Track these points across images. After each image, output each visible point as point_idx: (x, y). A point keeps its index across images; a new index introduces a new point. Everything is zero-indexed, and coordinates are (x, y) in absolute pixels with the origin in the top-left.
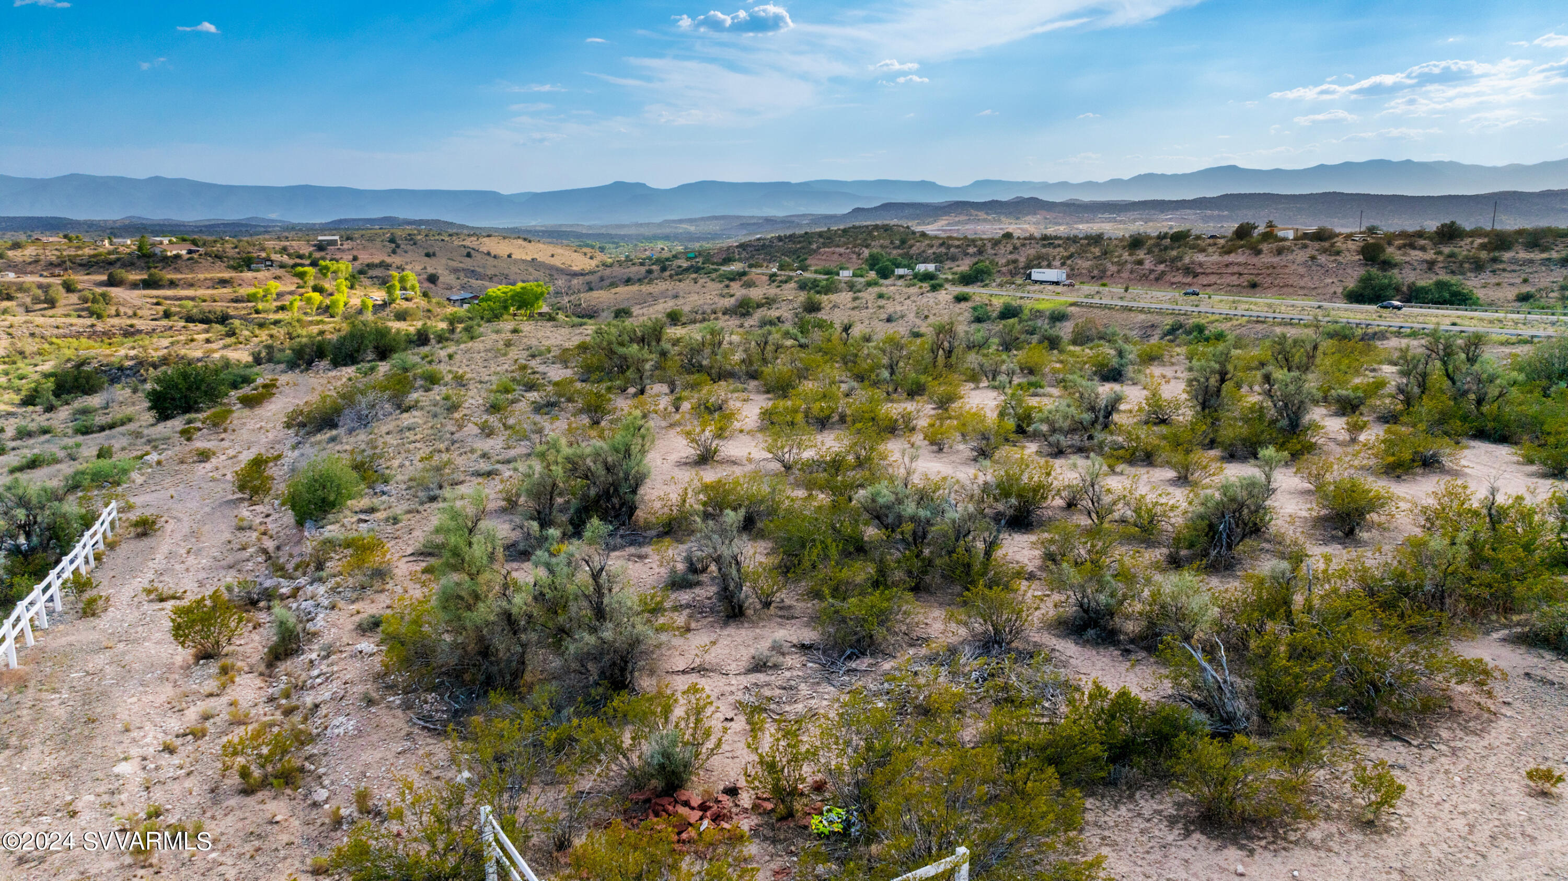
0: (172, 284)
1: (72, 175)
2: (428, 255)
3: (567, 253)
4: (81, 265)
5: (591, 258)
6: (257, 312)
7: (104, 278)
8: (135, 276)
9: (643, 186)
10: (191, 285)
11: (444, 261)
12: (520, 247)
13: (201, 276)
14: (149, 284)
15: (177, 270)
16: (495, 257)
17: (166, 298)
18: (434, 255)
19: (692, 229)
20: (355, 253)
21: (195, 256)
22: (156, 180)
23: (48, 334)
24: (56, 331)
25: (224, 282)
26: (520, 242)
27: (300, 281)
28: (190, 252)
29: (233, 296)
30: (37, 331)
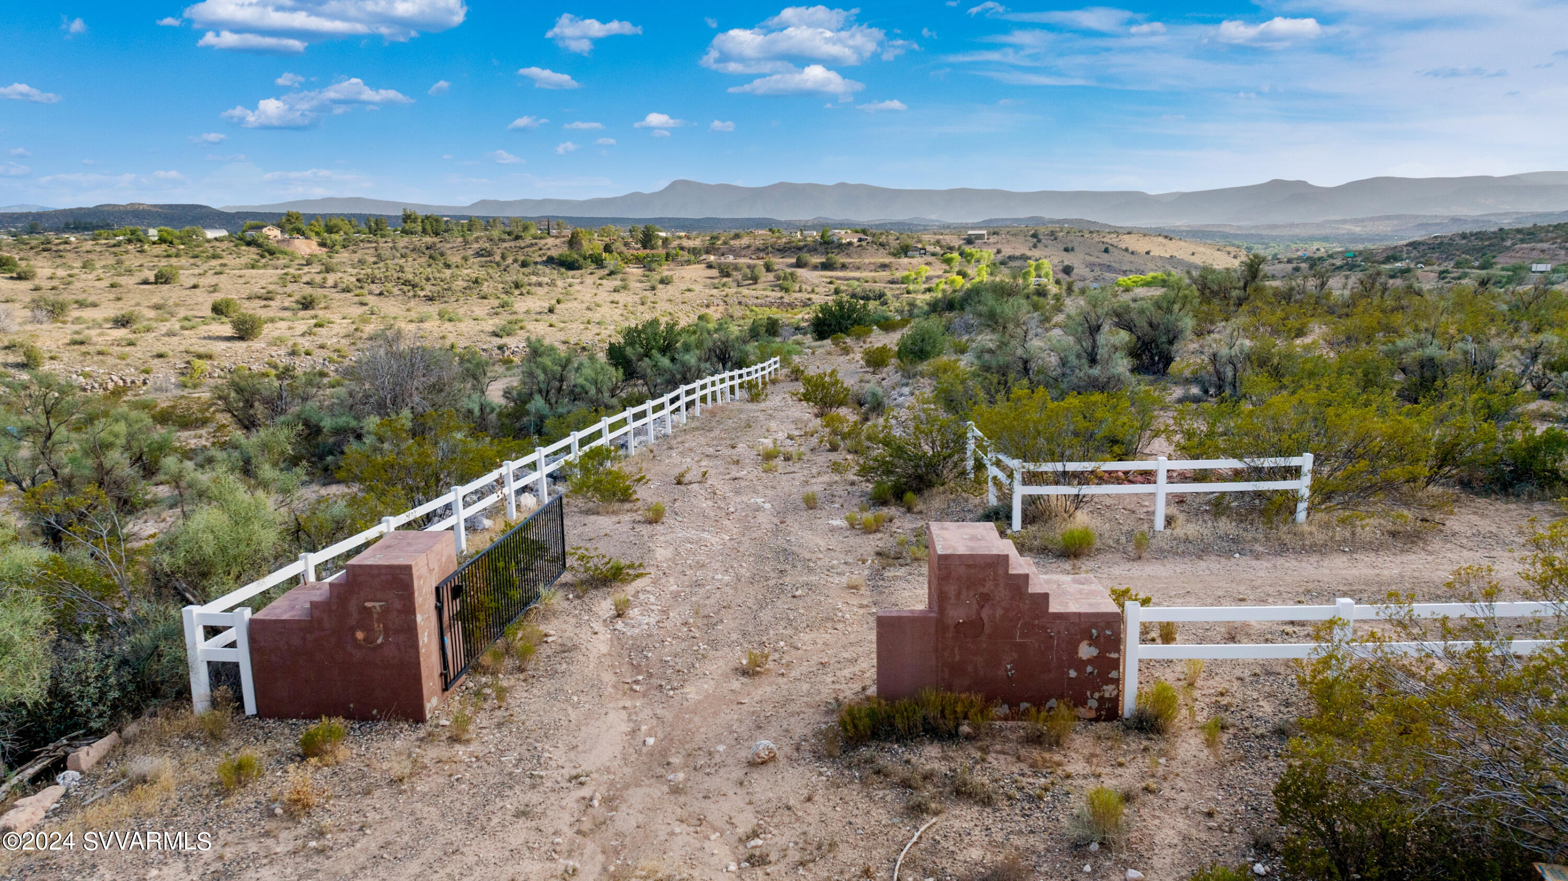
0: (844, 267)
1: (781, 183)
2: (1066, 250)
3: (1208, 252)
4: (779, 250)
5: (1235, 257)
6: (908, 292)
7: (794, 260)
8: (817, 260)
9: (1304, 184)
10: (858, 268)
11: (1081, 256)
12: (1160, 244)
13: (867, 261)
14: (826, 266)
15: (848, 255)
16: (1132, 253)
17: (838, 278)
18: (1073, 249)
19: (1358, 229)
20: (999, 246)
21: (864, 243)
22: (842, 185)
23: (750, 303)
24: (756, 301)
25: (884, 266)
26: (1161, 239)
27: (947, 268)
28: (860, 240)
29: (890, 278)
30: (743, 300)
